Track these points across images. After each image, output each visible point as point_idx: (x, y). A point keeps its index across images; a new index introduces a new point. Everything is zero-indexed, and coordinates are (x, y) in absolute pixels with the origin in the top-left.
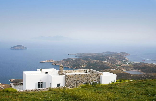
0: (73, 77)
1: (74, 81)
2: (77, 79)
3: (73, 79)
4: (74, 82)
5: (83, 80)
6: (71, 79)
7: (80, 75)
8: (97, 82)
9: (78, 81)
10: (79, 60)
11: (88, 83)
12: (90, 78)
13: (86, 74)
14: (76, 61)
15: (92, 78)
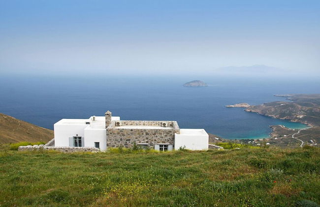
0: (118, 133)
1: (121, 140)
2: (126, 137)
3: (118, 137)
4: (121, 142)
5: (138, 140)
6: (115, 136)
7: (132, 130)
8: (168, 145)
9: (129, 140)
10: (292, 106)
11: (149, 145)
12: (153, 138)
13: (145, 130)
14: (286, 106)
15: (157, 137)
